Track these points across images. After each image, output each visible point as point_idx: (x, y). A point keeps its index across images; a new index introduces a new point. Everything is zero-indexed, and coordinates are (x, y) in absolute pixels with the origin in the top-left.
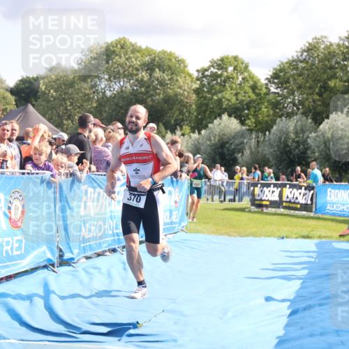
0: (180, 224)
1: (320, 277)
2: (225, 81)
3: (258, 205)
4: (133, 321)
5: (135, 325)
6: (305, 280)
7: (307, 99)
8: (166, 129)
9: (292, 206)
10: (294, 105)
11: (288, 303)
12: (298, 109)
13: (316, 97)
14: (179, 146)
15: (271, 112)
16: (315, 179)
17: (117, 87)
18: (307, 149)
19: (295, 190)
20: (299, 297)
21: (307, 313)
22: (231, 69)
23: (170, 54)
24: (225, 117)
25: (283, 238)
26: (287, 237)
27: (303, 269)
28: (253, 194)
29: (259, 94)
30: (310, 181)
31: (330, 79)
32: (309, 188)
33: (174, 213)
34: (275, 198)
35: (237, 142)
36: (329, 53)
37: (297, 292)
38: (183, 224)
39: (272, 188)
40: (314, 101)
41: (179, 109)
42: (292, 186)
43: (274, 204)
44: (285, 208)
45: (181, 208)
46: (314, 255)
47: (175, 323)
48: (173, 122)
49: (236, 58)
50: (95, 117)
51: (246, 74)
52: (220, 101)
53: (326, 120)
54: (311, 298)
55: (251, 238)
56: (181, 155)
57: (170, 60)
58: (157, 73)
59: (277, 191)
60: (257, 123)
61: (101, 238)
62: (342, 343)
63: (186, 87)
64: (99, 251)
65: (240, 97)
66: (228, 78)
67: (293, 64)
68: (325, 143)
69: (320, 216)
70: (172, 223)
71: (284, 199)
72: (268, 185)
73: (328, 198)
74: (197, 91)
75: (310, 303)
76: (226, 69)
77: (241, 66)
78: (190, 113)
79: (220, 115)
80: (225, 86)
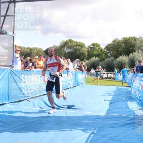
0: (84, 82)
1: (117, 95)
2: (94, 49)
3: (102, 78)
4: (73, 105)
5: (74, 106)
6: (114, 96)
7: (113, 53)
8: (80, 60)
9: (110, 78)
10: (111, 54)
11: (109, 101)
12: (112, 55)
13: (116, 53)
14: (83, 64)
15: (105, 56)
16: (116, 72)
17: (69, 50)
18: (114, 65)
19: (111, 75)
20: (112, 99)
21: (114, 103)
22: (96, 46)
23: (81, 42)
24: (94, 57)
25: (108, 86)
26: (109, 86)
27: (113, 93)
28: (101, 75)
29: (102, 52)
30: (114, 72)
31: (119, 48)
32: (114, 74)
33: (83, 80)
34: (106, 76)
35: (97, 63)
36: (119, 42)
37: (112, 98)
38: (85, 82)
39: (105, 74)
40: (115, 53)
41: (83, 56)
42: (110, 74)
43: (106, 78)
44: (109, 79)
45: (84, 79)
46: (116, 90)
47: (83, 106)
48: (81, 58)
49: (97, 44)
50: (64, 57)
51: (99, 47)
52: (93, 53)
53: (118, 58)
54: (115, 100)
55: (101, 86)
56: (84, 66)
57: (81, 44)
58: (78, 47)
59: (107, 75)
60: (102, 59)
61: (66, 85)
62: (122, 111)
63: (85, 50)
64: (65, 89)
65: (98, 53)
66: (95, 48)
67: (110, 45)
68: (118, 63)
69: (117, 80)
70: (82, 82)
71: (108, 76)
72: (104, 73)
73: (119, 76)
74: (88, 51)
75: (115, 101)
76: (94, 46)
77: (98, 45)
78: (86, 56)
79: (93, 57)
80: (94, 50)
